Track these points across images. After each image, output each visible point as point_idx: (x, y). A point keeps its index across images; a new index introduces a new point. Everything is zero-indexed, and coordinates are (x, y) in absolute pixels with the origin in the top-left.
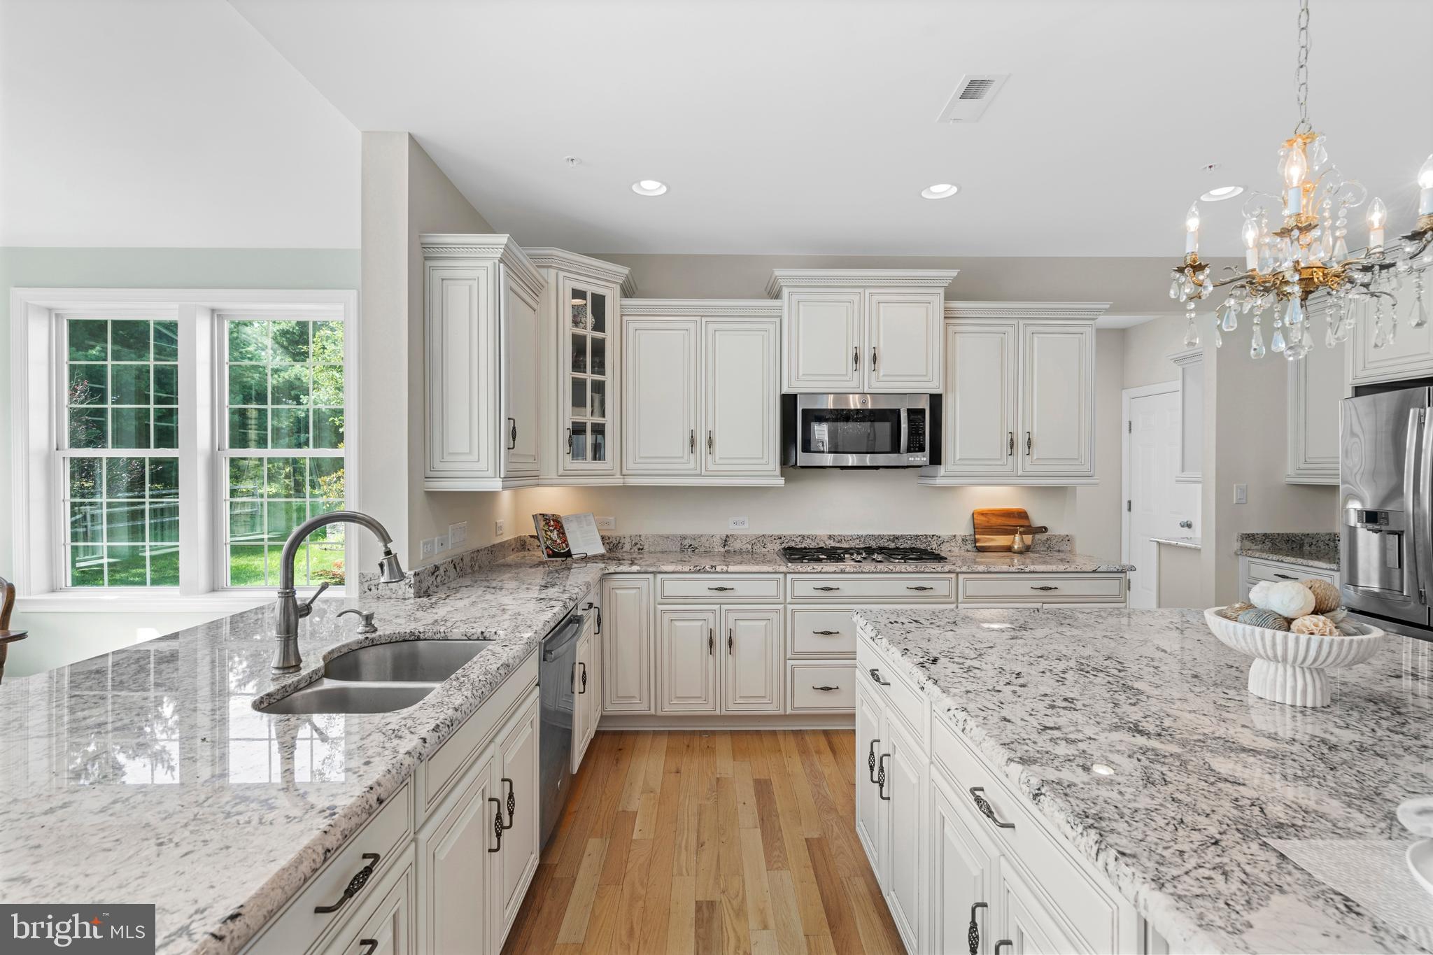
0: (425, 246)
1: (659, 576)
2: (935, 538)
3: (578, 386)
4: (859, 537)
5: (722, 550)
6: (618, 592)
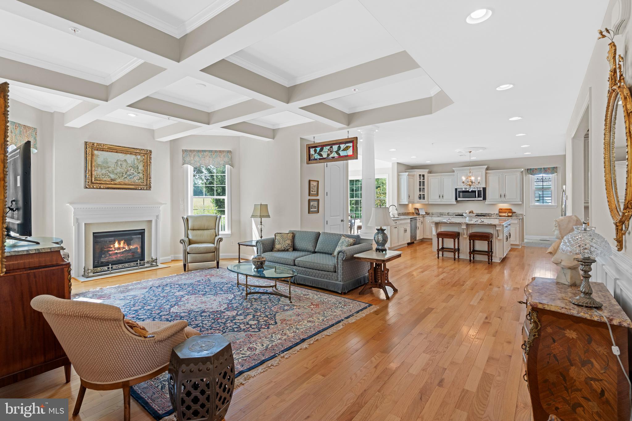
0: (399, 176)
2: (490, 213)
3: (420, 189)
5: (448, 215)
6: (426, 220)
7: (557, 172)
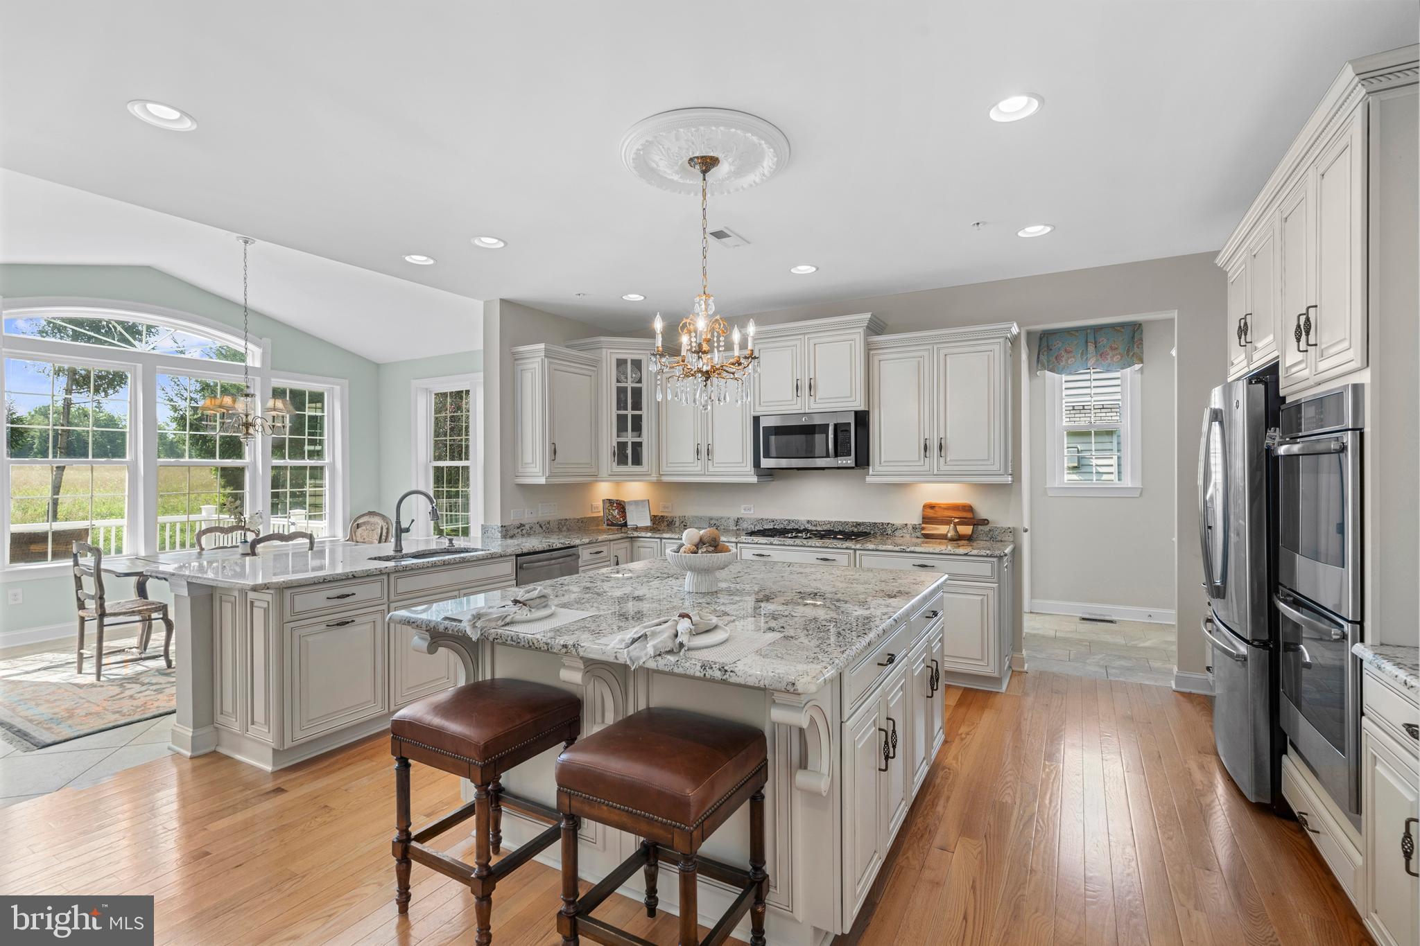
0: (513, 354)
1: (663, 541)
2: (889, 526)
3: (621, 420)
4: (830, 523)
5: (735, 528)
6: (642, 549)
7: (1141, 361)
